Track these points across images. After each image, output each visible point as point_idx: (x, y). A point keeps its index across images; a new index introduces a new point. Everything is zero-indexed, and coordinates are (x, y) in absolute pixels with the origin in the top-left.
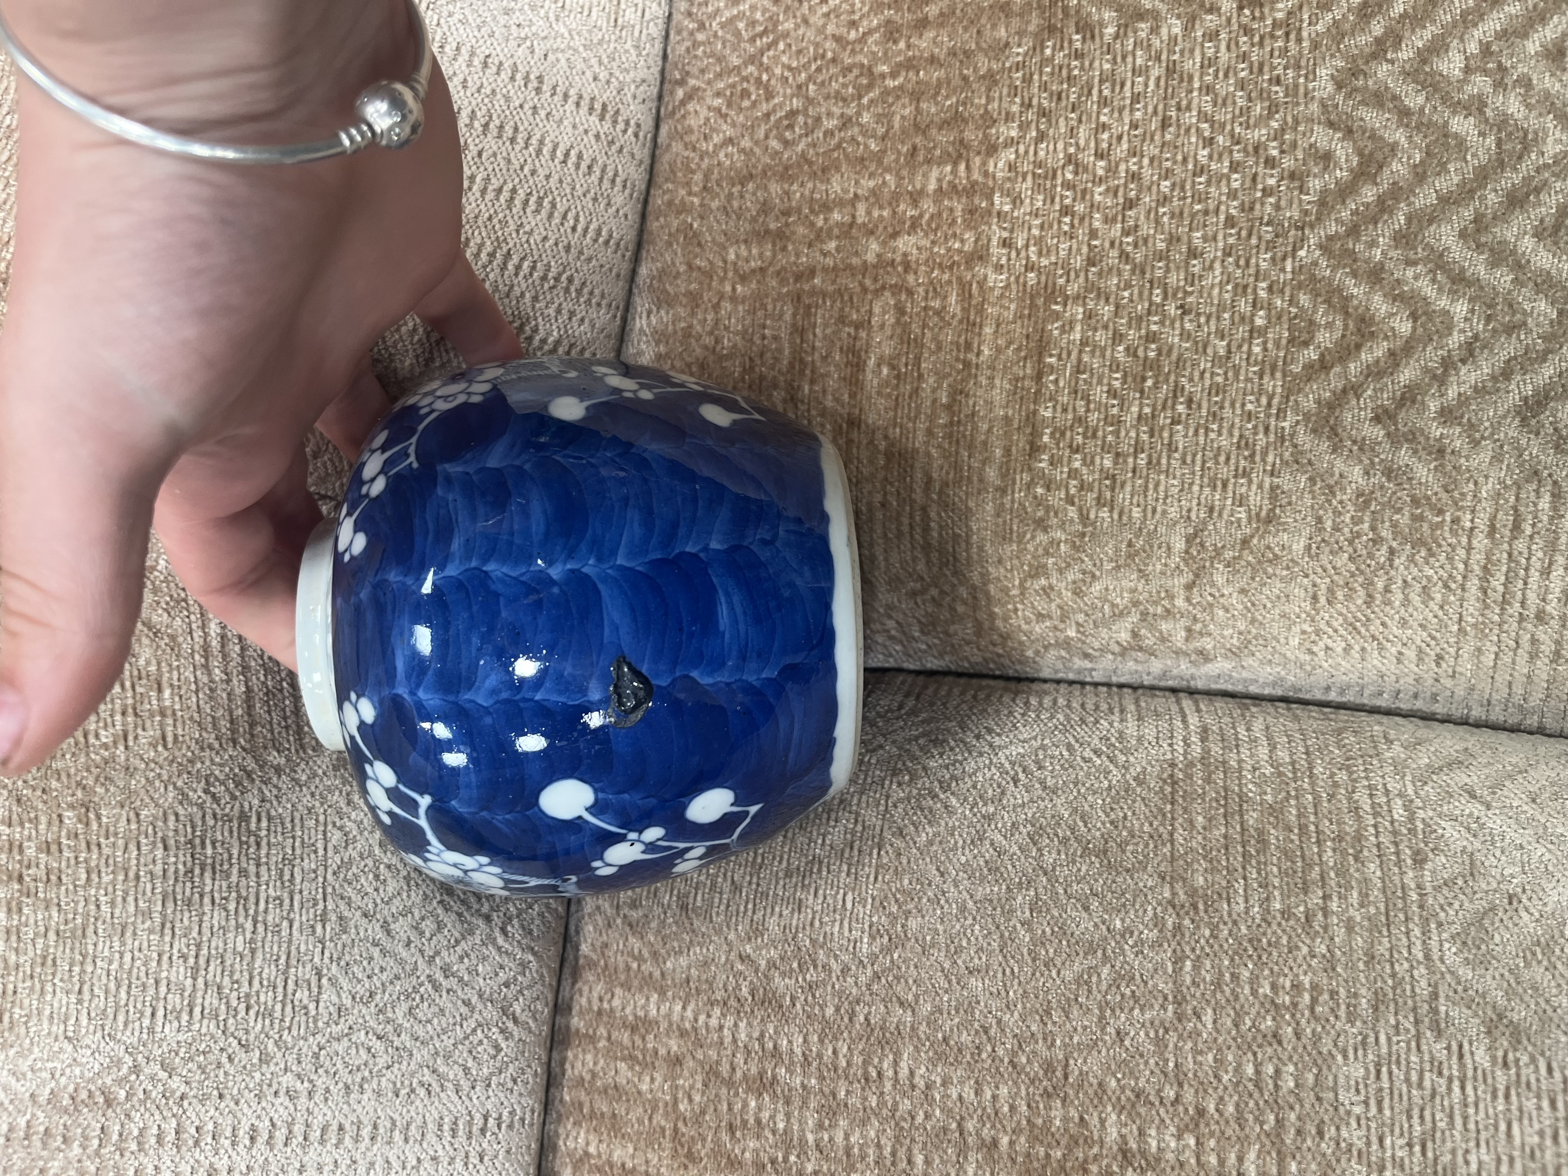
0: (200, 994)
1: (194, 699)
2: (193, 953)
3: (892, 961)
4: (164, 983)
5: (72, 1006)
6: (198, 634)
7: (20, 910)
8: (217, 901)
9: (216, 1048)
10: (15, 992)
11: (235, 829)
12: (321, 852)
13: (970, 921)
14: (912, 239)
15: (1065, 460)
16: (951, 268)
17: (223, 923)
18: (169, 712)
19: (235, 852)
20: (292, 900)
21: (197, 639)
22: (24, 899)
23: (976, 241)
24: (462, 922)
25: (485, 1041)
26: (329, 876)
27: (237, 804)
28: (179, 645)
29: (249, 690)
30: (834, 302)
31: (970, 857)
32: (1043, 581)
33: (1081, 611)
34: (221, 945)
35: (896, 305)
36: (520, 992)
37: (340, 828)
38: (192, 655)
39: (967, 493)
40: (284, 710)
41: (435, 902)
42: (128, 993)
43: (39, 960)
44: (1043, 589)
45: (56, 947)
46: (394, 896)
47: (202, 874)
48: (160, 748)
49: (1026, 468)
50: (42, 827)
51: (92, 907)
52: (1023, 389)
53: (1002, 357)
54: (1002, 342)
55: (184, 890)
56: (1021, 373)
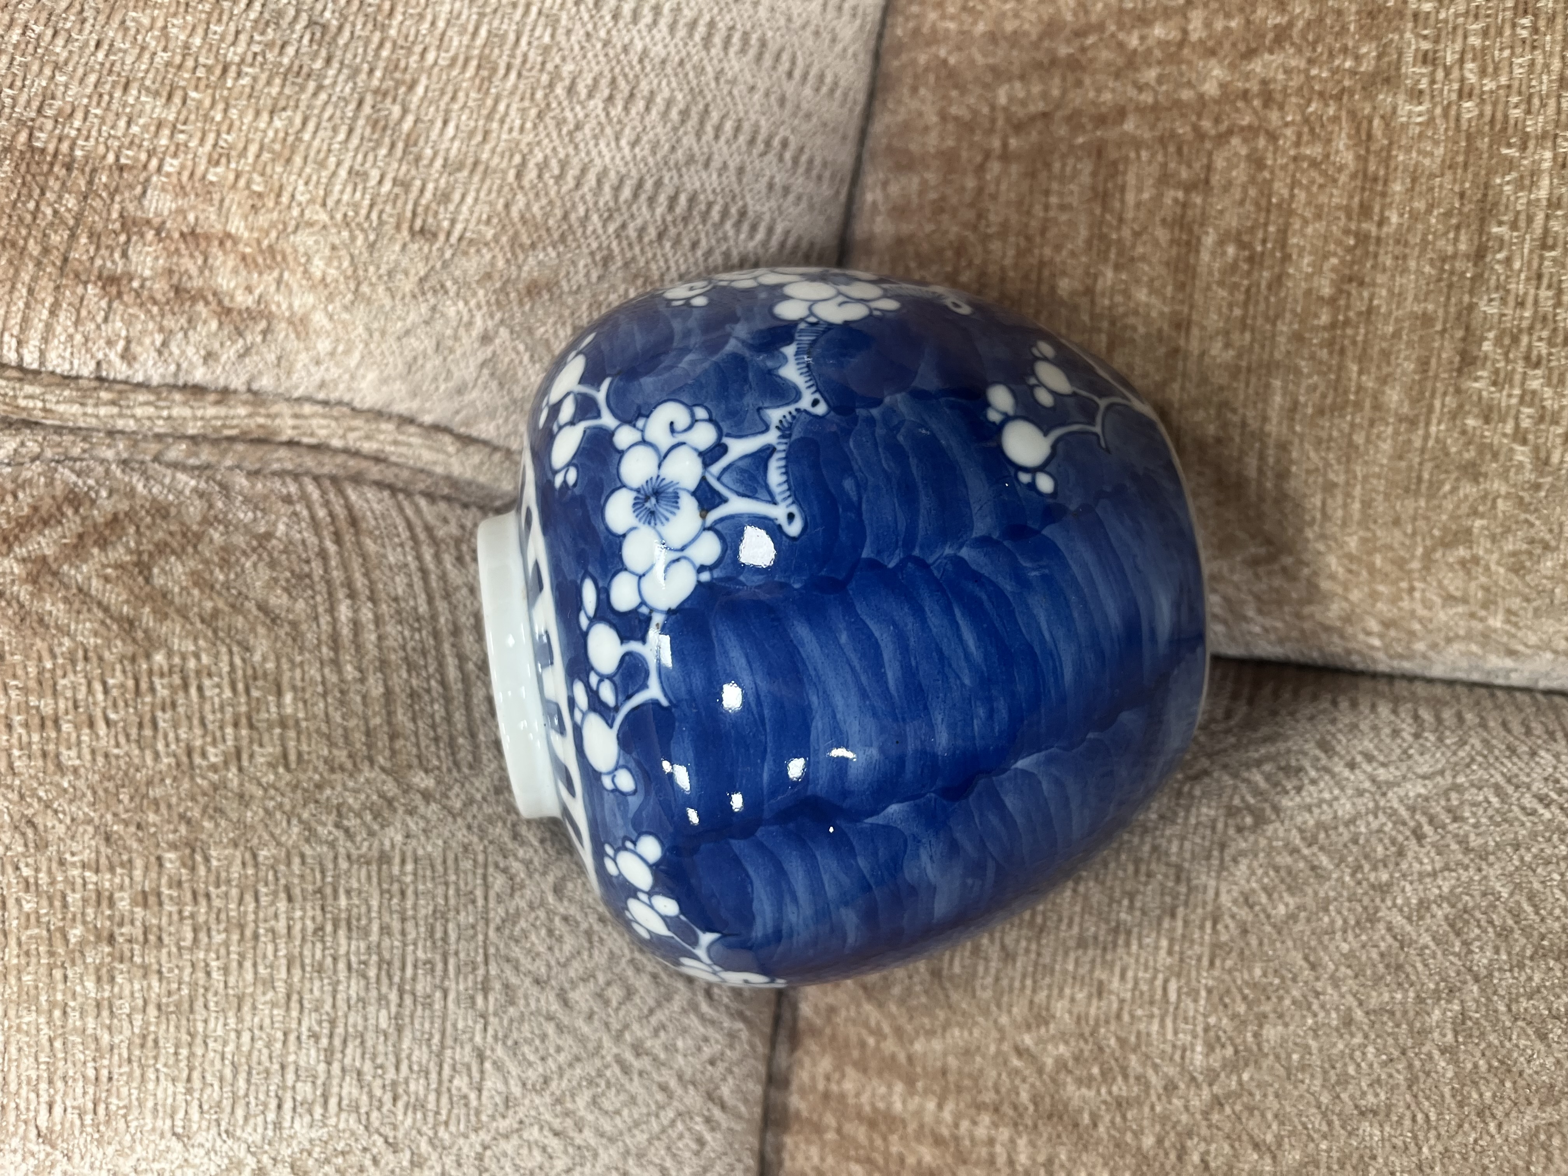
0: (335, 1082)
1: (321, 705)
2: (326, 1031)
3: (1240, 1083)
4: (291, 1069)
5: (180, 1097)
6: (324, 619)
7: (112, 980)
8: (355, 966)
9: (357, 1147)
10: (110, 1079)
11: (374, 874)
12: (480, 902)
13: (1358, 1040)
14: (1277, 58)
15: (1517, 378)
16: (1338, 98)
17: (362, 994)
18: (291, 723)
19: (375, 903)
20: (446, 963)
21: (324, 627)
22: (116, 965)
23: (1379, 57)
24: (657, 984)
25: (687, 1134)
26: (492, 933)
27: (376, 844)
28: (303, 635)
29: (388, 693)
30: (1153, 155)
31: (1356, 945)
32: (1462, 552)
33: (1518, 593)
34: (360, 1021)
35: (1248, 157)
36: (730, 1071)
37: (505, 871)
38: (319, 646)
39: (1352, 425)
40: (432, 716)
41: (624, 961)
42: (248, 1081)
43: (137, 1041)
44: (1463, 563)
45: (157, 1024)
46: (573, 956)
47: (335, 931)
48: (281, 770)
49: (1451, 389)
50: (138, 873)
51: (201, 975)
52: (1452, 273)
53: (1420, 226)
54: (1420, 205)
55: (313, 953)
56: (1450, 250)
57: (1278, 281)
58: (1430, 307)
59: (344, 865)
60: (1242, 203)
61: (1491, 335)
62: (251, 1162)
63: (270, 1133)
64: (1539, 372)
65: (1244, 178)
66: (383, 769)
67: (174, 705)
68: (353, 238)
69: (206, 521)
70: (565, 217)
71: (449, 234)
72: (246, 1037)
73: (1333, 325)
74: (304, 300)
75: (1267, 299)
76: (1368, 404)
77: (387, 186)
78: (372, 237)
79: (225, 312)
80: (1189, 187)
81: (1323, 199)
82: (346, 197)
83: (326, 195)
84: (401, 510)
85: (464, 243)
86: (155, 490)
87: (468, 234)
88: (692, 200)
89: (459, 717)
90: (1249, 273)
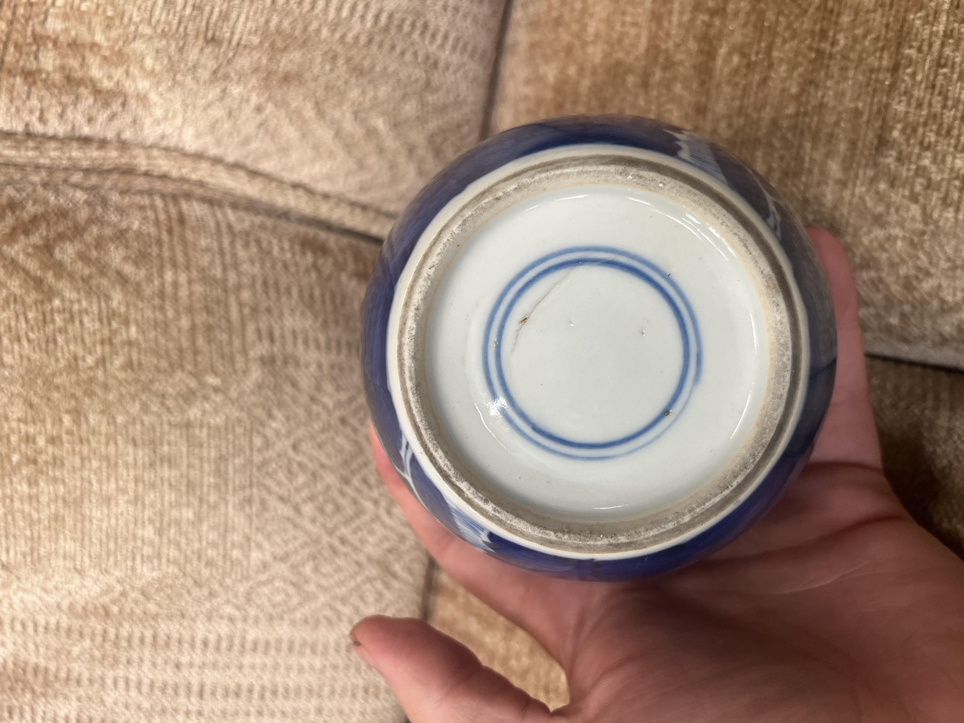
0: (165, 547)
1: (153, 333)
2: (158, 518)
4: (139, 539)
5: (78, 550)
6: (157, 281)
7: (37, 484)
8: (174, 484)
9: (179, 584)
10: (39, 537)
11: (184, 434)
12: (248, 452)
15: (914, 157)
17: (178, 500)
18: (135, 344)
20: (227, 486)
21: (156, 285)
22: (39, 476)
24: (355, 503)
25: (372, 589)
26: (255, 470)
27: (185, 416)
28: (143, 291)
29: (193, 327)
32: (872, 273)
34: (178, 515)
37: (263, 434)
38: (153, 297)
39: (806, 184)
40: (221, 342)
42: (116, 543)
43: (53, 517)
45: (64, 509)
46: (304, 485)
47: (162, 464)
48: (129, 371)
49: (871, 163)
50: (49, 426)
51: (86, 485)
52: (877, 80)
53: (858, 47)
54: (859, 32)
55: (148, 476)
56: (876, 64)
57: (765, 81)
58: (860, 105)
59: (166, 427)
60: (745, 25)
61: (899, 126)
62: (118, 588)
63: (129, 572)
64: (929, 154)
65: (749, 8)
66: (190, 373)
67: (66, 331)
68: (169, 44)
69: (91, 221)
70: (305, 29)
71: (230, 42)
72: (113, 521)
73: (797, 114)
74: (143, 85)
75: (756, 94)
76: (816, 170)
77: (188, 11)
78: (181, 44)
79: (97, 92)
80: (713, 13)
81: (796, 25)
82: (163, 18)
83: (151, 16)
84: (214, 216)
85: (241, 47)
86: (62, 201)
87: (243, 42)
88: (391, 16)
89: (237, 343)
90: (746, 75)
